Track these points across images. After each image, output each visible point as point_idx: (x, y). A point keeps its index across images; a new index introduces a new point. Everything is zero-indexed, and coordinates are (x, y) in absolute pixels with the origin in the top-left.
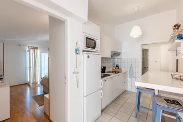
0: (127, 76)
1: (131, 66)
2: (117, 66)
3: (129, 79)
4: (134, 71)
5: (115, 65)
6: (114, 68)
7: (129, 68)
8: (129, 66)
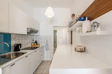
0: (44, 49)
1: (47, 41)
2: (36, 42)
3: (45, 52)
4: (49, 45)
5: (34, 42)
6: (33, 44)
7: (45, 43)
8: (45, 42)
